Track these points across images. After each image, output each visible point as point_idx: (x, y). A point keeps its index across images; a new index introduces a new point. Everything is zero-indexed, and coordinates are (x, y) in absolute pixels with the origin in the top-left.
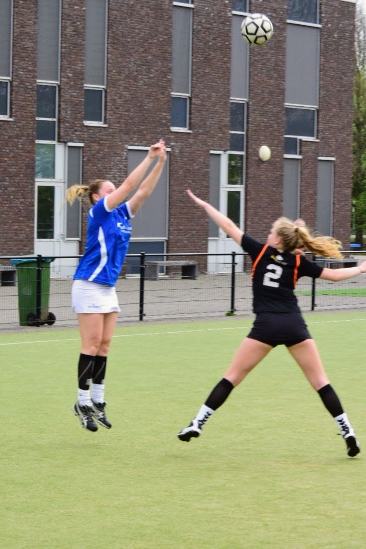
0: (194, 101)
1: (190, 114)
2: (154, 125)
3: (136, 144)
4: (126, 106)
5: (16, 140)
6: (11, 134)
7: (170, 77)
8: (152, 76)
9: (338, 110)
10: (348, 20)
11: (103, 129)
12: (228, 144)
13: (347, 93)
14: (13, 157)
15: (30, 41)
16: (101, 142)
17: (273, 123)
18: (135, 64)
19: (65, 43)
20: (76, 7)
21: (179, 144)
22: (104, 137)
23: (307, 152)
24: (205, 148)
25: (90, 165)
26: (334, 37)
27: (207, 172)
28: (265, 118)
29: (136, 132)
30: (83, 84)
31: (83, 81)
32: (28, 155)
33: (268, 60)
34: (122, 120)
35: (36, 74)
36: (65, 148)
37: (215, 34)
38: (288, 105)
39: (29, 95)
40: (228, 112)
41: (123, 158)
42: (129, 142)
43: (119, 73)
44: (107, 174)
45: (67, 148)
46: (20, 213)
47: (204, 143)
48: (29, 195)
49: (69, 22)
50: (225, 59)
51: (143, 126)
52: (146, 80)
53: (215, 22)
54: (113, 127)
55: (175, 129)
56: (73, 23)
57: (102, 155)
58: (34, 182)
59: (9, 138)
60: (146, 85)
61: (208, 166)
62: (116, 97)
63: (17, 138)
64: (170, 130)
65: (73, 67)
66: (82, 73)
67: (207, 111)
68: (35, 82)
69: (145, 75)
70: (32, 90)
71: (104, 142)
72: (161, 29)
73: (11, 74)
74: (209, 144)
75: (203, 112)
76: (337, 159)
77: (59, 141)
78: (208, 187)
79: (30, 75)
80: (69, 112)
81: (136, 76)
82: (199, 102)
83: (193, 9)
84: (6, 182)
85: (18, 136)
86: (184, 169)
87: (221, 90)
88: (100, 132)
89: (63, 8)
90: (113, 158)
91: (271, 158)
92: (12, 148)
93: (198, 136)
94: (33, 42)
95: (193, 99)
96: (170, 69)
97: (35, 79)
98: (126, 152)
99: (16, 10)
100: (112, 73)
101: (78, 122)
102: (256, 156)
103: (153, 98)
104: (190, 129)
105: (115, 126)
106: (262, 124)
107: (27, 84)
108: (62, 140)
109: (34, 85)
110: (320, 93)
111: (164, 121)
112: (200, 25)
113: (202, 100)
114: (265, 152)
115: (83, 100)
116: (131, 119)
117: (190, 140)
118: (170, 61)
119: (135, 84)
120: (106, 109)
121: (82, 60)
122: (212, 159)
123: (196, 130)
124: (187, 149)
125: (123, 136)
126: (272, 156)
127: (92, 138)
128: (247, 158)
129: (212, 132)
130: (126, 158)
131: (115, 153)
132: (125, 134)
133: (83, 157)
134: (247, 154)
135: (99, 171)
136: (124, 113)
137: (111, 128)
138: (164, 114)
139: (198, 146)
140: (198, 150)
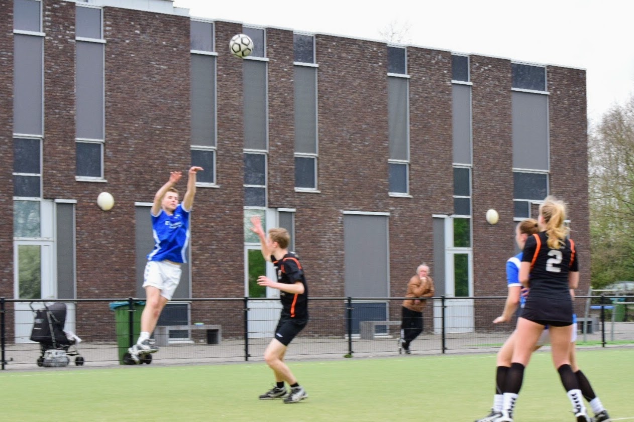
0: (413, 166)
1: (410, 179)
2: (370, 190)
3: (352, 209)
4: (340, 172)
5: (223, 206)
6: (218, 201)
7: (387, 145)
8: (367, 143)
9: (572, 174)
10: (578, 87)
11: (315, 195)
12: (452, 208)
13: (580, 158)
14: (220, 222)
15: (235, 112)
16: (314, 207)
17: (501, 188)
18: (348, 132)
19: (273, 114)
20: (284, 80)
21: (398, 208)
22: (317, 203)
24: (427, 212)
25: (303, 229)
26: (564, 104)
28: (492, 182)
29: (351, 197)
30: (292, 152)
31: (293, 150)
32: (236, 220)
33: (493, 127)
34: (337, 186)
35: (243, 143)
36: (276, 213)
37: (433, 103)
38: (516, 169)
39: (236, 163)
40: (451, 177)
41: (339, 222)
42: (345, 207)
43: (332, 142)
44: (321, 238)
45: (278, 214)
46: (229, 276)
47: (426, 207)
48: (239, 258)
49: (276, 93)
50: (446, 127)
51: (359, 191)
52: (361, 148)
53: (433, 91)
54: (326, 193)
55: (392, 194)
56: (281, 94)
57: (315, 220)
58: (244, 245)
59: (215, 204)
60: (360, 152)
61: (431, 229)
62: (329, 165)
63: (223, 204)
64: (388, 195)
65: (282, 136)
66: (292, 142)
67: (428, 176)
68: (242, 151)
69: (360, 143)
70: (239, 158)
71: (317, 207)
72: (375, 99)
73: (216, 144)
74: (431, 208)
75: (423, 177)
76: (571, 221)
77: (269, 207)
78: (431, 250)
79: (235, 144)
80: (279, 179)
81: (350, 144)
82: (419, 168)
83: (409, 79)
84: (213, 246)
85: (224, 203)
86: (405, 232)
87: (443, 156)
88: (312, 198)
89: (269, 81)
90: (328, 222)
91: (499, 221)
92: (218, 214)
93: (420, 201)
94: (239, 113)
95: (412, 165)
96: (387, 137)
97: (242, 148)
98: (341, 216)
99: (220, 83)
100: (324, 142)
101: (289, 189)
102: (484, 220)
103: (368, 165)
104: (410, 194)
105: (329, 192)
106: (489, 188)
107: (233, 153)
108: (271, 206)
109: (241, 153)
110: (551, 158)
111: (381, 187)
112: (417, 94)
113: (422, 166)
114: (492, 215)
115: (293, 167)
116: (346, 185)
117: (410, 204)
118: (387, 129)
119: (350, 151)
120: (318, 176)
121: (292, 130)
122: (436, 223)
123: (416, 195)
124: (408, 214)
125: (337, 201)
126: (501, 219)
127: (304, 203)
128: (474, 222)
129: (434, 197)
130: (342, 223)
131: (330, 218)
132: (340, 199)
133: (296, 222)
134: (473, 217)
135: (313, 235)
136: (339, 179)
137: (324, 194)
138: (381, 180)
139: (420, 210)
140: (420, 214)
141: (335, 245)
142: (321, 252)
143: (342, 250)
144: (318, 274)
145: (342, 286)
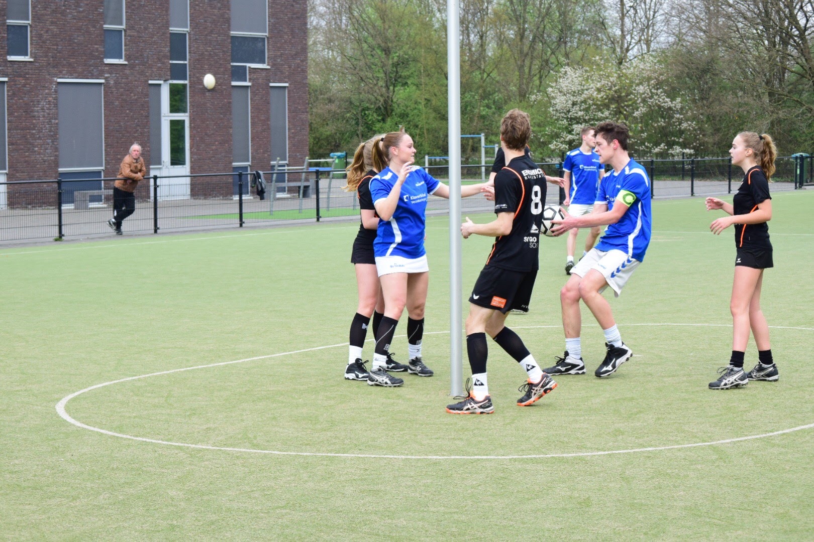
1: (126, 45)
2: (85, 58)
3: (67, 76)
4: (53, 40)
7: (102, 10)
8: (81, 9)
9: (290, 37)
11: (29, 63)
12: (169, 73)
16: (27, 76)
17: (218, 52)
21: (114, 75)
22: (30, 71)
23: (257, 79)
24: (142, 79)
25: (16, 98)
27: (147, 102)
28: (209, 47)
29: (65, 65)
30: (5, 20)
31: (5, 17)
34: (50, 54)
38: (233, 33)
40: (168, 42)
41: (53, 91)
42: (59, 75)
43: (45, 8)
44: (34, 107)
47: (142, 73)
51: (73, 59)
52: (75, 14)
54: (39, 61)
55: (108, 61)
57: (28, 89)
60: (75, 19)
61: (147, 95)
62: (42, 32)
64: (103, 62)
66: (4, 10)
67: (143, 41)
69: (74, 9)
71: (30, 76)
74: (147, 74)
75: (139, 43)
76: (290, 84)
78: (147, 117)
81: (64, 10)
82: (135, 34)
86: (120, 99)
87: (159, 21)
88: (26, 66)
90: (41, 91)
91: (215, 85)
93: (135, 67)
95: (128, 31)
98: (55, 85)
100: (37, 9)
101: (2, 57)
102: (201, 85)
103: (83, 31)
104: (126, 61)
105: (42, 60)
106: (206, 53)
110: (269, 21)
111: (97, 54)
113: (138, 32)
114: (209, 80)
115: (5, 35)
116: (60, 52)
117: (126, 71)
119: (64, 18)
120: (31, 44)
122: (152, 89)
123: (132, 61)
124: (123, 80)
125: (51, 69)
126: (218, 83)
127: (17, 72)
128: (190, 87)
129: (150, 62)
130: (56, 91)
131: (43, 87)
132: (54, 67)
133: (8, 91)
134: (190, 82)
135: (26, 104)
136: (52, 47)
137: (37, 62)
138: (96, 46)
139: (135, 77)
140: (136, 81)
141: (49, 114)
142: (34, 121)
143: (55, 119)
144: (32, 144)
145: (56, 156)
